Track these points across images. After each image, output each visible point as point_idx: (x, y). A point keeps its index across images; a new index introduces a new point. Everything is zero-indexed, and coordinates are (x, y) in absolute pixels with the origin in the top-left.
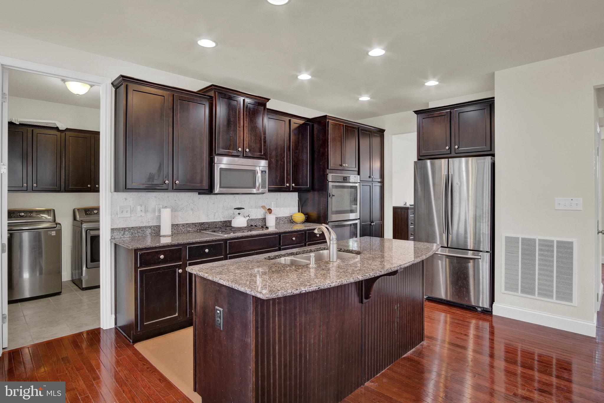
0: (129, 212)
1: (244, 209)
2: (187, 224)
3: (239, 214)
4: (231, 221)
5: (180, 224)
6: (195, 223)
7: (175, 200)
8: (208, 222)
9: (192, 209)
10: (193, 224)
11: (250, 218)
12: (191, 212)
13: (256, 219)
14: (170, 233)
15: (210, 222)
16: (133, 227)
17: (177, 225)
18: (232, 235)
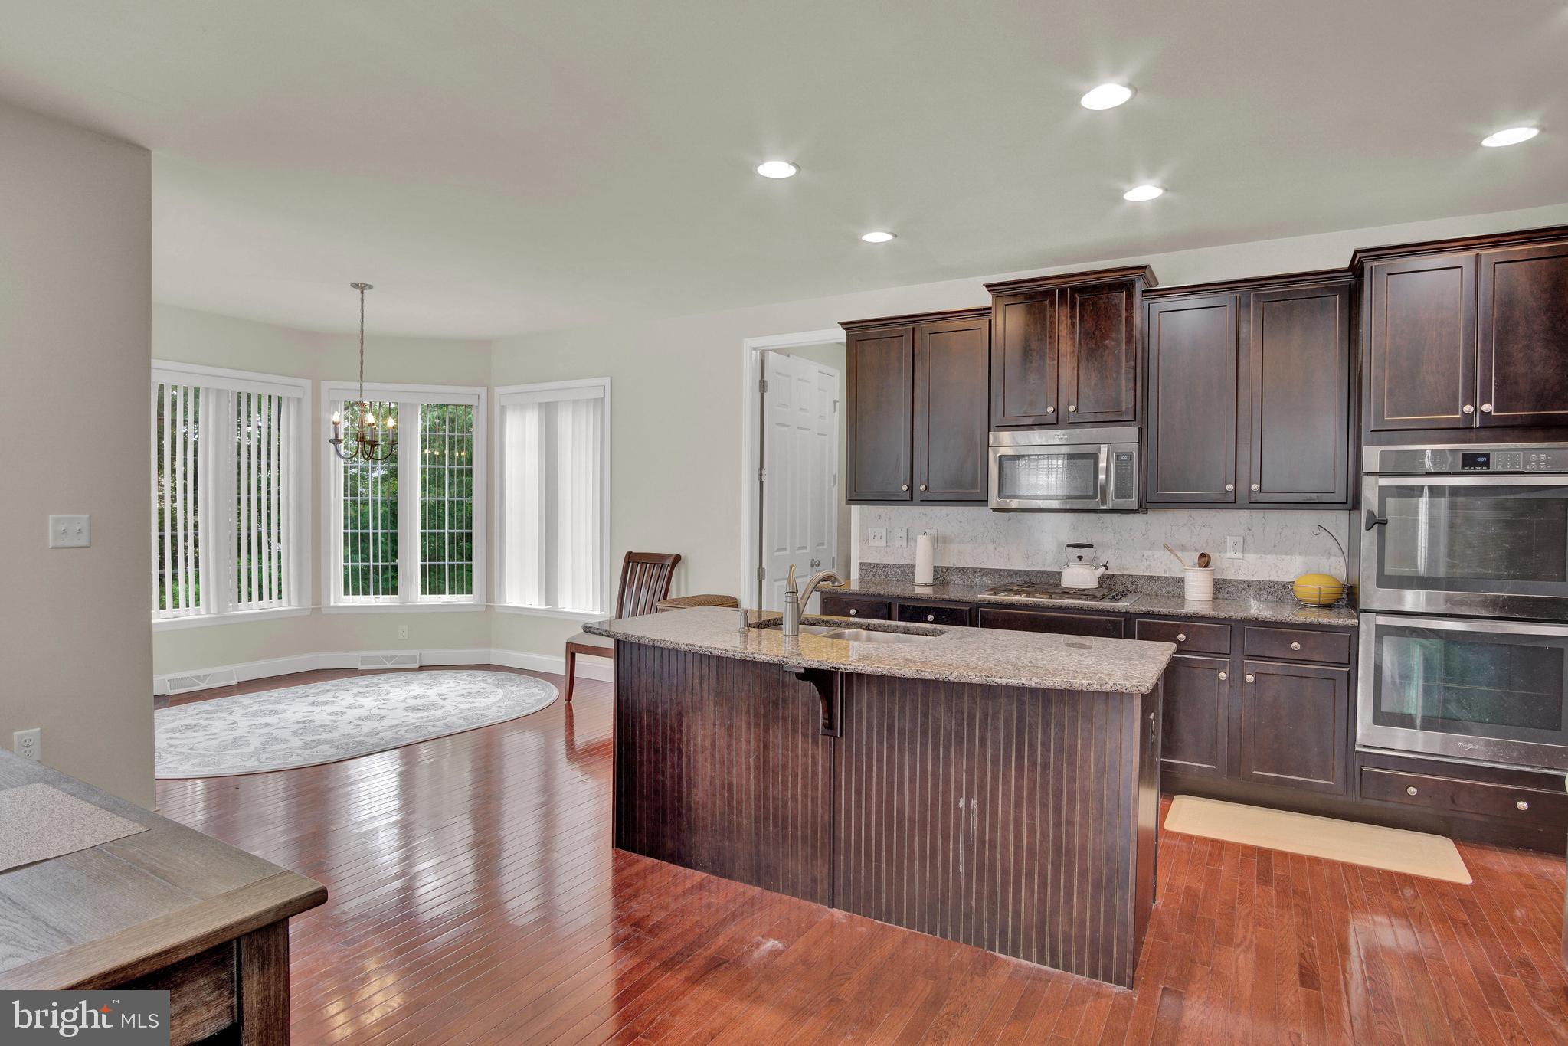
0: (884, 538)
1: (1092, 546)
2: (982, 569)
3: (1080, 558)
4: (1060, 573)
5: (968, 568)
6: (1000, 570)
7: (961, 522)
8: (1028, 571)
9: (993, 542)
10: (994, 570)
11: (1109, 572)
12: (991, 547)
13: (1166, 578)
14: (930, 581)
15: (1033, 571)
16: (888, 565)
17: (963, 569)
18: (1057, 601)
